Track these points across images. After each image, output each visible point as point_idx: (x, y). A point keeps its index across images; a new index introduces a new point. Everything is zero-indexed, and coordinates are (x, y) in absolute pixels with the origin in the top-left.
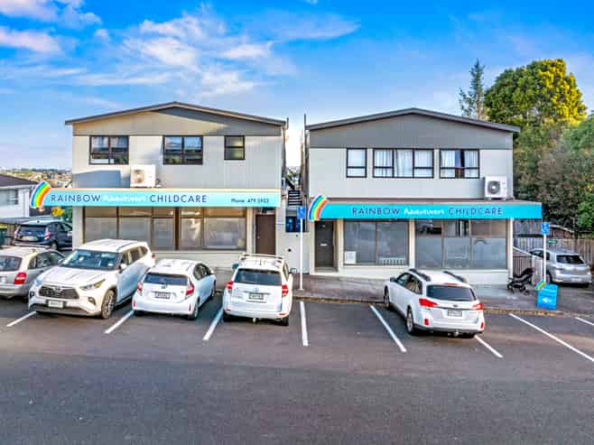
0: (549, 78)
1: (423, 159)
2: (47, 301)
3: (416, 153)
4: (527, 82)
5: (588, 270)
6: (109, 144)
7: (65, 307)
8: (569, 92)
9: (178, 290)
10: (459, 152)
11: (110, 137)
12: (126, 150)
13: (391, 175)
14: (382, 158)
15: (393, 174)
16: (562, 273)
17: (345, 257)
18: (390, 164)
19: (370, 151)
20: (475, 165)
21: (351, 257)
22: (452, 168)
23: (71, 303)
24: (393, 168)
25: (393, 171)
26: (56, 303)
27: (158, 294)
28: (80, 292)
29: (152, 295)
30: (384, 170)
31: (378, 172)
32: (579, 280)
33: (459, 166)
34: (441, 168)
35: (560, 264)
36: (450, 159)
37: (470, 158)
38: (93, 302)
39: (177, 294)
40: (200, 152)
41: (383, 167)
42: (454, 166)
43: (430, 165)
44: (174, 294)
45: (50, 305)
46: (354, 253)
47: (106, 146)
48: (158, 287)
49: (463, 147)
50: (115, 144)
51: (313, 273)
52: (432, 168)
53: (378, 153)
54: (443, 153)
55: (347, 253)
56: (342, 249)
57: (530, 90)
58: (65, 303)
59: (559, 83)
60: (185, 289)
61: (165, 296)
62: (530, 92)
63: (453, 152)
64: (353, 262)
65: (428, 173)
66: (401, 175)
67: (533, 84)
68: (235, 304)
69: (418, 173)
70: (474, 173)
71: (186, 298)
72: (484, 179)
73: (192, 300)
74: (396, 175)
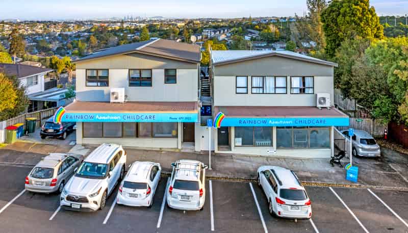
0: (359, 10)
1: (281, 82)
2: (71, 204)
3: (277, 78)
4: (345, 11)
5: (378, 149)
6: (97, 74)
7: (81, 208)
8: (371, 19)
9: (142, 192)
10: (301, 78)
11: (97, 70)
12: (107, 77)
13: (262, 92)
14: (257, 82)
15: (263, 91)
16: (362, 150)
17: (236, 141)
18: (261, 86)
19: (250, 78)
20: (311, 86)
21: (239, 142)
22: (297, 88)
23: (84, 205)
24: (263, 88)
25: (263, 90)
26: (76, 206)
27: (131, 195)
28: (89, 199)
29: (127, 195)
30: (258, 89)
31: (254, 91)
32: (373, 155)
33: (302, 87)
34: (291, 88)
35: (362, 144)
36: (296, 82)
37: (308, 81)
38: (96, 203)
39: (142, 195)
40: (150, 79)
41: (257, 87)
42: (299, 87)
43: (285, 86)
44: (140, 195)
45: (73, 207)
46: (240, 139)
47: (95, 75)
48: (131, 191)
49: (304, 75)
50: (100, 74)
51: (216, 151)
52: (286, 88)
53: (254, 79)
54: (292, 78)
55: (237, 139)
56: (234, 136)
57: (348, 17)
58: (81, 205)
59: (365, 13)
60: (145, 191)
61: (135, 196)
62: (347, 18)
63: (299, 78)
64: (240, 144)
65: (283, 91)
66: (267, 92)
67: (349, 13)
68: (174, 202)
69: (278, 91)
70: (311, 91)
71: (146, 197)
72: (316, 95)
73: (150, 197)
74: (265, 92)
